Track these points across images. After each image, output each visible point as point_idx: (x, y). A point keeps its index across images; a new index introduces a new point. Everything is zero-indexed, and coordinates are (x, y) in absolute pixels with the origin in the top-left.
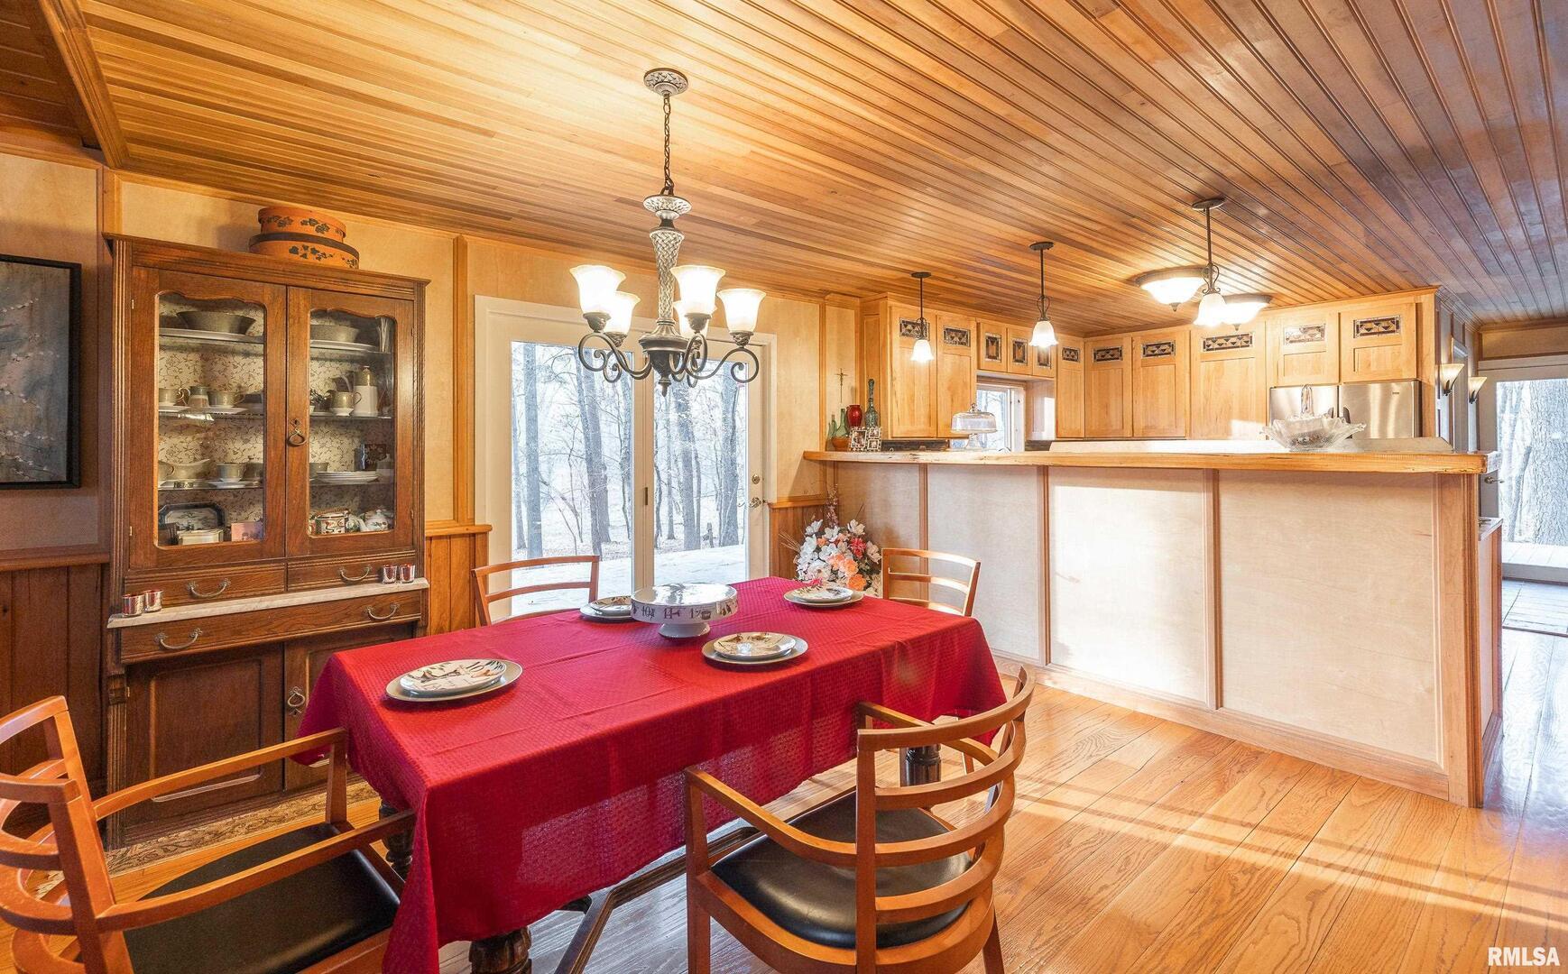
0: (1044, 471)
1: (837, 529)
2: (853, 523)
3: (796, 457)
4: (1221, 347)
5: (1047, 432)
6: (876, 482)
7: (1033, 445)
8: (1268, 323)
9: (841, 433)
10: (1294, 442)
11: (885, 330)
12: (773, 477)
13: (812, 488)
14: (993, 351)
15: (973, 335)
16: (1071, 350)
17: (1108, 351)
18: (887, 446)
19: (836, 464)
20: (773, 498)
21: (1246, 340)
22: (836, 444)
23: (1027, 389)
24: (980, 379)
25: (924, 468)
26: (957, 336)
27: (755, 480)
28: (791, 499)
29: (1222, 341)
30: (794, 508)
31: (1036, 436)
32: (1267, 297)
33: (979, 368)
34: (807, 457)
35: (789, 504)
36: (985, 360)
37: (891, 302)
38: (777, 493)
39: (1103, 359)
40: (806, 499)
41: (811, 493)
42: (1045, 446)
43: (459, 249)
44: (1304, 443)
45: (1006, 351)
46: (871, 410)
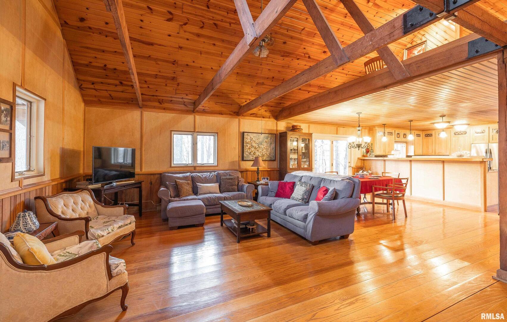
0: (411, 161)
1: (366, 172)
2: (369, 171)
3: (357, 159)
4: (458, 134)
5: (411, 153)
6: (374, 163)
7: (408, 156)
8: (471, 129)
9: (365, 154)
10: (457, 156)
11: (375, 134)
12: (352, 162)
13: (359, 164)
14: (398, 136)
15: (394, 133)
16: (418, 135)
17: (428, 134)
18: (376, 156)
19: (364, 160)
20: (352, 166)
21: (466, 133)
22: (364, 156)
23: (406, 143)
24: (395, 142)
25: (385, 160)
26: (390, 134)
27: (349, 163)
28: (356, 166)
29: (459, 133)
30: (356, 168)
31: (409, 154)
32: (469, 124)
33: (395, 140)
34: (358, 158)
35: (356, 167)
36: (397, 138)
37: (376, 128)
38: (353, 165)
39: (427, 136)
40: (359, 166)
41: (359, 165)
42: (411, 156)
43: (309, 126)
44: (459, 156)
45: (402, 136)
46: (372, 149)
